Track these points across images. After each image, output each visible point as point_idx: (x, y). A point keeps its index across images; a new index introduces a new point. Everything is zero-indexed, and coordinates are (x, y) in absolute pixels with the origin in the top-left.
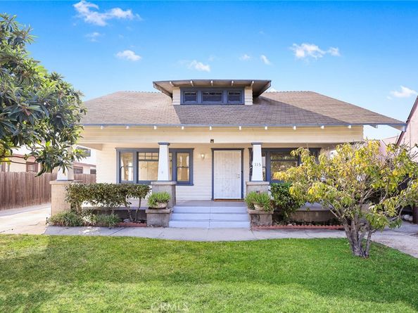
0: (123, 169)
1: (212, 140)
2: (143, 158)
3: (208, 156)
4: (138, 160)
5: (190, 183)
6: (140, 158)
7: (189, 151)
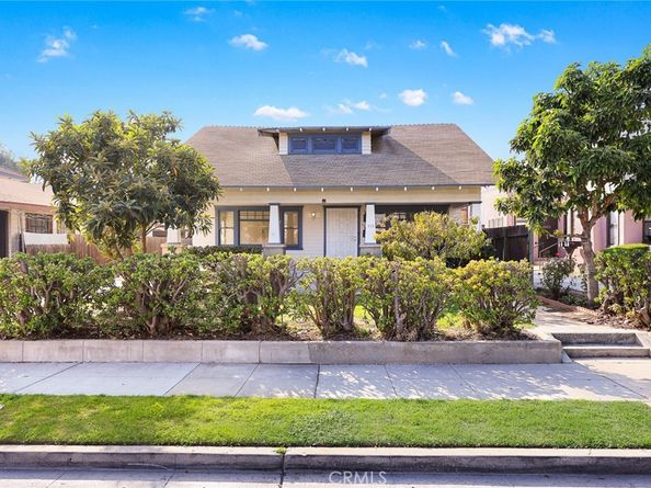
0: (223, 230)
1: (324, 200)
2: (245, 218)
3: (320, 215)
4: (239, 220)
5: (299, 247)
6: (242, 217)
7: (298, 209)
